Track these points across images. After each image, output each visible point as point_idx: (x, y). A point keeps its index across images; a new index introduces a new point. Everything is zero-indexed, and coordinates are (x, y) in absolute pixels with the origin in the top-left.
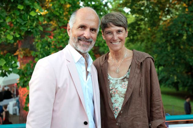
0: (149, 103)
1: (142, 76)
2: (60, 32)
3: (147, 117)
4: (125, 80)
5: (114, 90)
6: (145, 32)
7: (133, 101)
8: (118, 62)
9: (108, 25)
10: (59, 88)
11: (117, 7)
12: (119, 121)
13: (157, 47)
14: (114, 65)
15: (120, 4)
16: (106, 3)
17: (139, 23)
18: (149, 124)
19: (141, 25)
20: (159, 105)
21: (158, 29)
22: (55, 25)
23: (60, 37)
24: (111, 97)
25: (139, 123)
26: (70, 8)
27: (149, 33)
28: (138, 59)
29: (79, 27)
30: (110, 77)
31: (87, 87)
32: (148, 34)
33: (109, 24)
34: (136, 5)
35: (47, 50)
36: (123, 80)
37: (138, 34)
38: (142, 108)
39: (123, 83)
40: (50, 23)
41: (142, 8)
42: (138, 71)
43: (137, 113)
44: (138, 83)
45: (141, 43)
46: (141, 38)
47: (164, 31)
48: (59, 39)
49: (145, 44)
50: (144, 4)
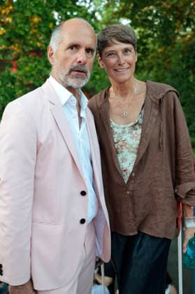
0: (174, 159)
1: (162, 120)
2: (27, 60)
3: (171, 179)
4: (137, 126)
5: (120, 143)
6: (155, 54)
7: (150, 157)
8: (124, 101)
9: (109, 41)
10: (41, 144)
11: (110, 17)
12: (131, 188)
13: (173, 77)
14: (119, 105)
15: (115, 13)
16: (94, 13)
17: (145, 41)
18: (174, 190)
19: (148, 44)
20: (189, 162)
21: (174, 50)
22: (18, 51)
23: (27, 69)
24: (117, 153)
25: (160, 190)
26: (39, 22)
27: (160, 55)
28: (156, 94)
29: (69, 48)
30: (113, 124)
31: (82, 140)
32: (158, 58)
33: (111, 41)
34: (139, 13)
35: (11, 89)
36: (133, 127)
37: (143, 58)
38: (164, 167)
39: (134, 132)
40: (10, 48)
41: (150, 18)
42: (156, 112)
43: (157, 174)
44: (157, 131)
45: (149, 72)
46: (148, 63)
47: (183, 52)
48: (26, 72)
49: (155, 74)
50: (151, 11)
